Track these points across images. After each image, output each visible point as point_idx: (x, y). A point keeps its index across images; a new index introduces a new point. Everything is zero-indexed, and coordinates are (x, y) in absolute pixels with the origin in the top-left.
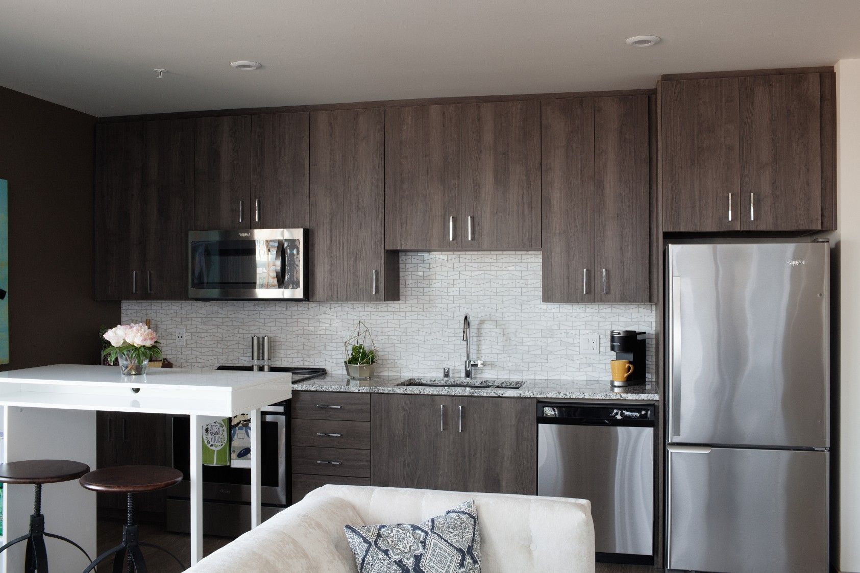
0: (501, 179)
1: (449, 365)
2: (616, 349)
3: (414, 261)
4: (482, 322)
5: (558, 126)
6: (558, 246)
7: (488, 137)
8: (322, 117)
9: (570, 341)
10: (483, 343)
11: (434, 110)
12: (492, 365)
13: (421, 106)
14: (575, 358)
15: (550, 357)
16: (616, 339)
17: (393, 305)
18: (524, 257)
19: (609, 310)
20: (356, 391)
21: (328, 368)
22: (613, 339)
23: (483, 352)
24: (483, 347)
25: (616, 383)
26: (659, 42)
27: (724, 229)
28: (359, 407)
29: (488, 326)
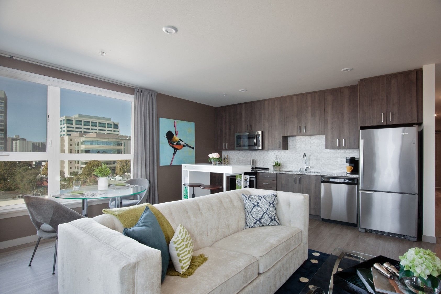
0: (313, 115)
1: (301, 167)
2: (348, 162)
3: (292, 139)
4: (310, 155)
5: (330, 98)
6: (330, 133)
7: (309, 103)
8: (266, 103)
9: (336, 160)
10: (310, 161)
11: (295, 97)
12: (313, 167)
13: (291, 97)
14: (337, 166)
15: (330, 165)
16: (348, 159)
17: (286, 151)
18: (322, 137)
19: (348, 152)
20: (273, 173)
21: (269, 168)
22: (347, 159)
23: (310, 164)
24: (310, 162)
25: (348, 173)
26: (352, 69)
27: (381, 124)
28: (274, 177)
29: (311, 156)
